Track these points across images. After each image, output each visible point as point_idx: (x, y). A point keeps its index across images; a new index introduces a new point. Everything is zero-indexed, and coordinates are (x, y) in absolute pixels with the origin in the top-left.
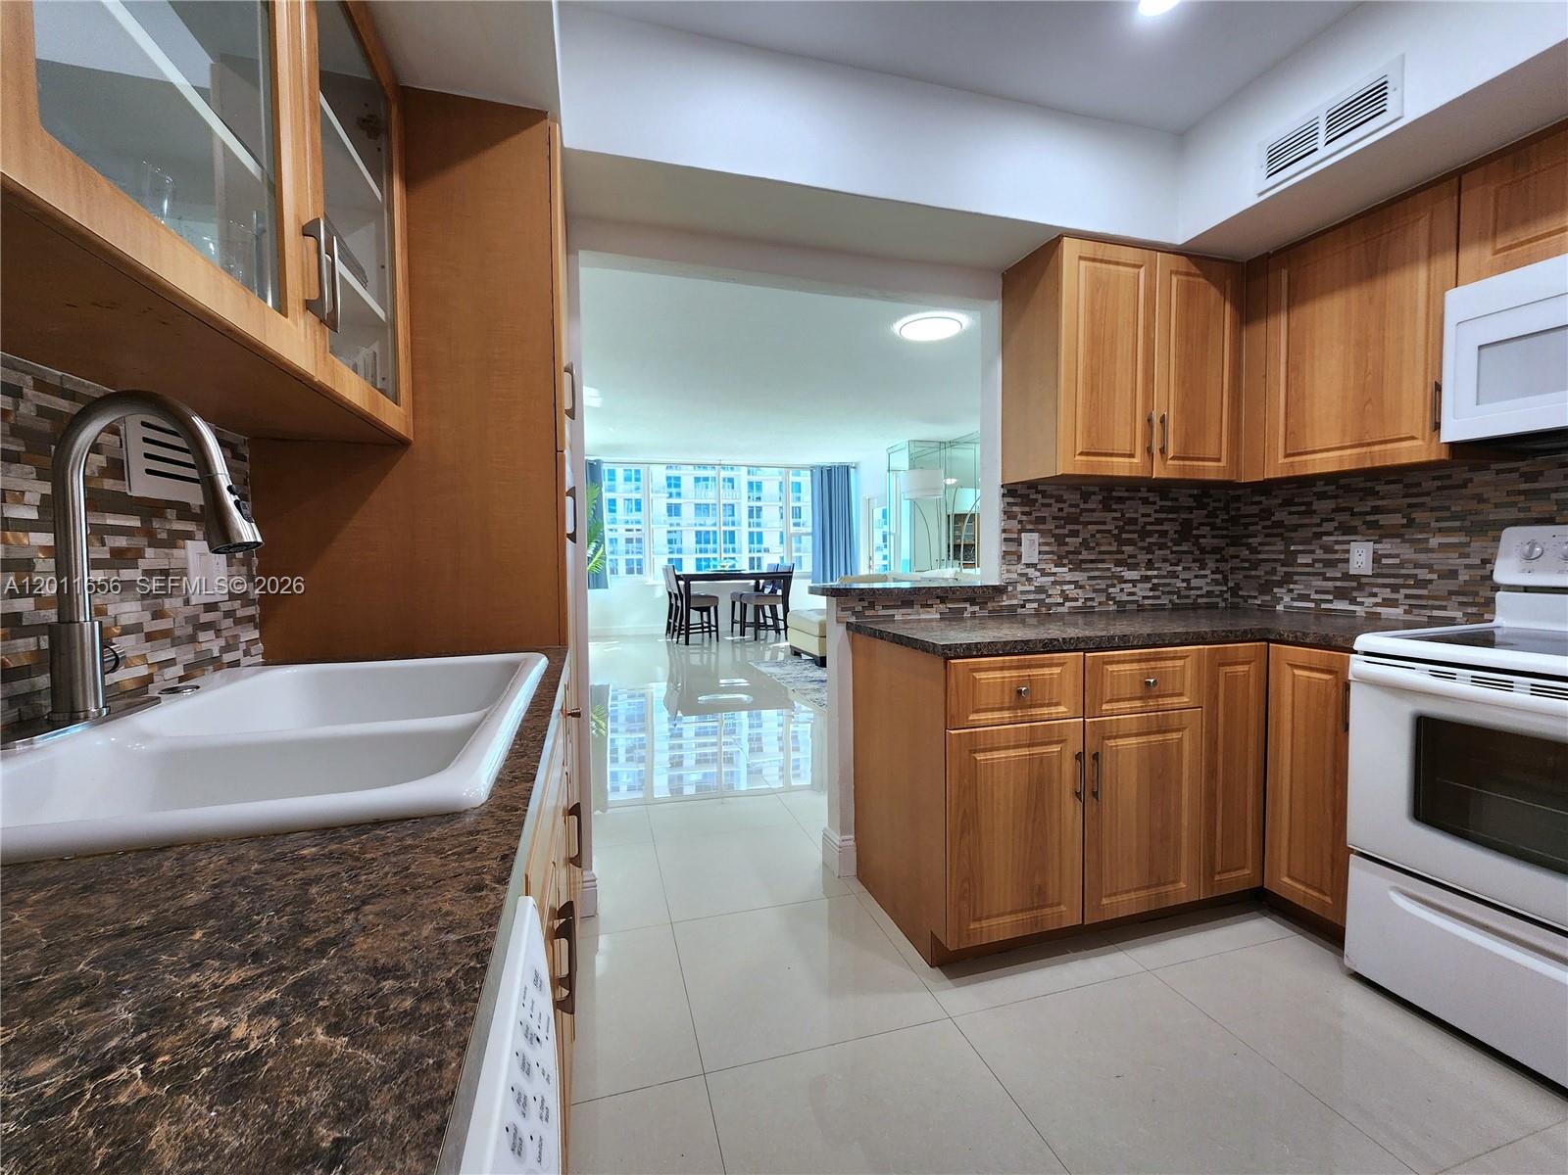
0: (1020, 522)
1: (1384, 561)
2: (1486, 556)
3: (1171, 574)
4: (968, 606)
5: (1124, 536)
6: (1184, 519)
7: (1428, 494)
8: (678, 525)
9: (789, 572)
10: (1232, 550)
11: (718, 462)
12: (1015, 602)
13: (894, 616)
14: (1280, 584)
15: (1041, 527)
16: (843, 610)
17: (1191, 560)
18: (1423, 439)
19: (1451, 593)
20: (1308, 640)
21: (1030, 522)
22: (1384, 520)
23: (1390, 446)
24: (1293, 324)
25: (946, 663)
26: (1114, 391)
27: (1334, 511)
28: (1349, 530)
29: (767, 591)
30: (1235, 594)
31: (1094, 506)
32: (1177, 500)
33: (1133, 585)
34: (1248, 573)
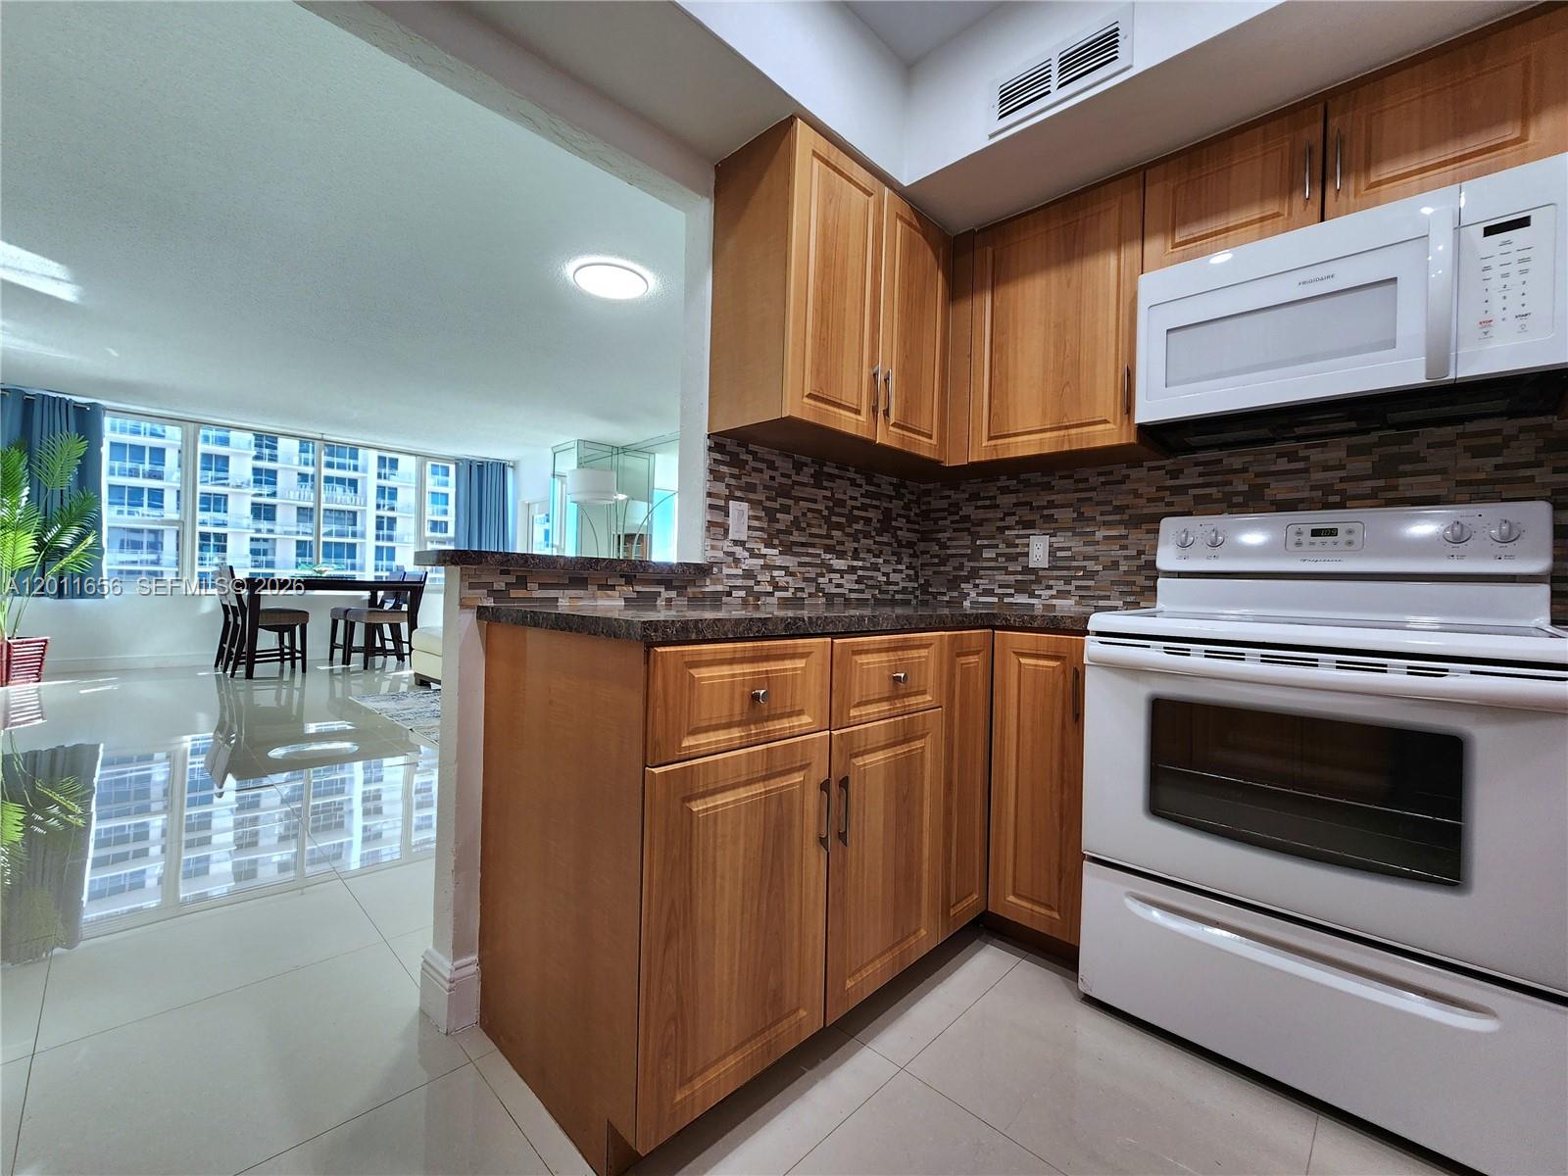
0: (728, 486)
1: (1059, 554)
2: (1141, 548)
3: (874, 566)
4: (662, 590)
5: (834, 519)
6: (885, 508)
7: (1094, 489)
8: (271, 531)
9: (420, 582)
10: (922, 546)
11: (320, 436)
12: (720, 588)
13: (556, 599)
14: (967, 580)
15: (751, 496)
16: (472, 586)
17: (890, 553)
18: (1115, 424)
19: (1113, 583)
20: (1035, 625)
21: (739, 488)
22: (1057, 513)
23: (1085, 429)
24: (997, 304)
25: (647, 653)
26: (844, 330)
27: (1015, 505)
28: (1029, 525)
29: (387, 606)
30: (925, 592)
31: (805, 480)
32: (879, 486)
33: (841, 576)
34: (936, 569)
